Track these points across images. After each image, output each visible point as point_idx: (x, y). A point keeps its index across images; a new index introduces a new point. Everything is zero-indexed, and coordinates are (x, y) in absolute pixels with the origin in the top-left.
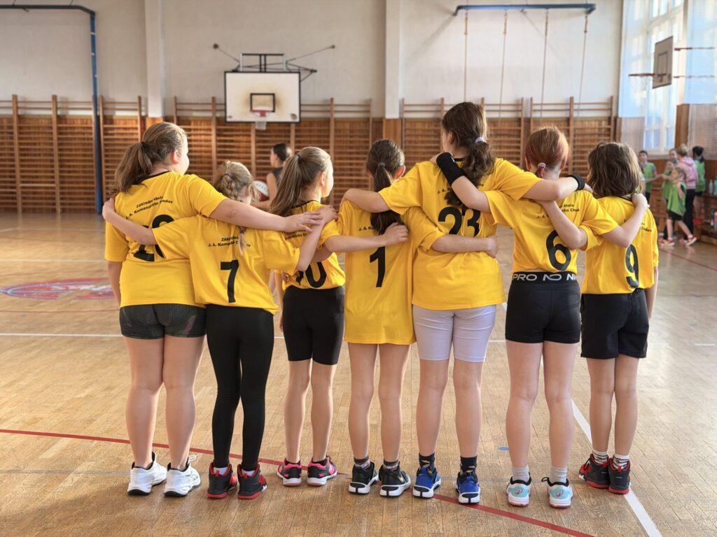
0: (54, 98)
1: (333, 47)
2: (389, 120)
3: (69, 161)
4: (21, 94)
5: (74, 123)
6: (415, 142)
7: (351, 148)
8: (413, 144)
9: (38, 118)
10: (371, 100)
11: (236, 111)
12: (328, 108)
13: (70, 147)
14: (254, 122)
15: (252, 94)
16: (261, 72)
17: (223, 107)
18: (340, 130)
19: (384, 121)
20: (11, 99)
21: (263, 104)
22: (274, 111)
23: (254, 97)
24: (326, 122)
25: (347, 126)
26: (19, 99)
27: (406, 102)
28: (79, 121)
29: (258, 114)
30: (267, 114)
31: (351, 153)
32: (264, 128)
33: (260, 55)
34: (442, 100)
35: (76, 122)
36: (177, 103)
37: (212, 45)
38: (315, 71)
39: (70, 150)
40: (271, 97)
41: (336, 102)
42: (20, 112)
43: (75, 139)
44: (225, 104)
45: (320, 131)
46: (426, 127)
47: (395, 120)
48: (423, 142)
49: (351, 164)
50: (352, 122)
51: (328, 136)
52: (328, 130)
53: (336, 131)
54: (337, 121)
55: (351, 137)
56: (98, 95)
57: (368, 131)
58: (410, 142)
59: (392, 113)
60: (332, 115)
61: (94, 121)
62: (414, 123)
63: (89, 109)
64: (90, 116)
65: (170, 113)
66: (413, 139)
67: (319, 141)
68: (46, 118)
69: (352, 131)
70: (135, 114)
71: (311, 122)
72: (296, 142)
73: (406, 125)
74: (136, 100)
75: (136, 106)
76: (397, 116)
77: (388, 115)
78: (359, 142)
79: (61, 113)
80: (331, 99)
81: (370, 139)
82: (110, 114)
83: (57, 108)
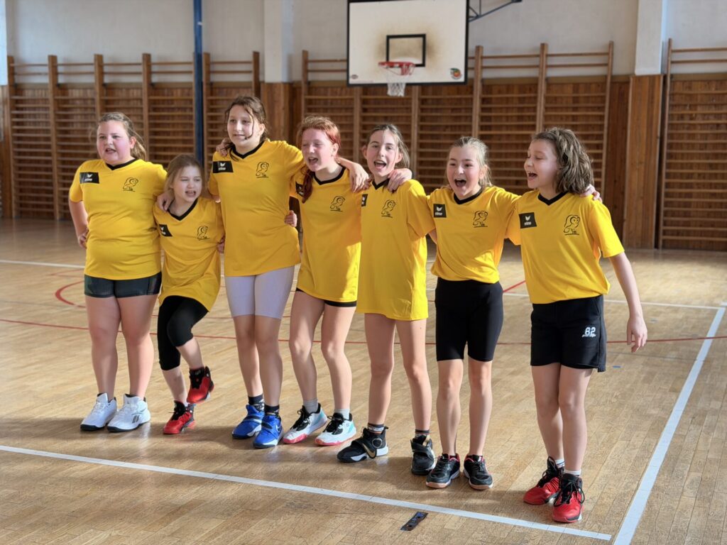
0: (147, 57)
2: (640, 78)
3: (165, 149)
5: (172, 95)
6: (691, 117)
8: (687, 121)
9: (129, 87)
10: (611, 45)
11: (364, 69)
12: (535, 61)
13: (167, 129)
14: (385, 86)
15: (389, 37)
18: (555, 99)
19: (631, 79)
20: (92, 61)
21: (406, 51)
22: (423, 65)
23: (391, 41)
24: (531, 85)
25: (569, 92)
26: (106, 61)
27: (674, 47)
28: (179, 91)
29: (398, 70)
30: (412, 69)
32: (401, 93)
35: (175, 92)
36: (305, 58)
39: (168, 133)
40: (421, 39)
41: (552, 50)
42: (107, 80)
43: (173, 117)
45: (521, 100)
46: (713, 91)
47: (652, 78)
48: (705, 116)
50: (576, 84)
51: (535, 109)
52: (534, 100)
53: (547, 99)
54: (550, 83)
55: (575, 109)
56: (205, 49)
57: (603, 99)
58: (682, 117)
59: (648, 64)
60: (541, 73)
61: (194, 90)
62: (689, 81)
63: (189, 72)
64: (191, 83)
65: (298, 76)
66: (687, 111)
67: (520, 118)
68: (137, 86)
69: (576, 100)
70: (249, 78)
71: (508, 85)
72: (482, 118)
73: (673, 87)
74: (250, 58)
75: (251, 67)
76: (656, 70)
77: (640, 71)
78: (587, 117)
79: (155, 79)
80: (543, 46)
81: (606, 113)
82: (216, 78)
83: (149, 72)
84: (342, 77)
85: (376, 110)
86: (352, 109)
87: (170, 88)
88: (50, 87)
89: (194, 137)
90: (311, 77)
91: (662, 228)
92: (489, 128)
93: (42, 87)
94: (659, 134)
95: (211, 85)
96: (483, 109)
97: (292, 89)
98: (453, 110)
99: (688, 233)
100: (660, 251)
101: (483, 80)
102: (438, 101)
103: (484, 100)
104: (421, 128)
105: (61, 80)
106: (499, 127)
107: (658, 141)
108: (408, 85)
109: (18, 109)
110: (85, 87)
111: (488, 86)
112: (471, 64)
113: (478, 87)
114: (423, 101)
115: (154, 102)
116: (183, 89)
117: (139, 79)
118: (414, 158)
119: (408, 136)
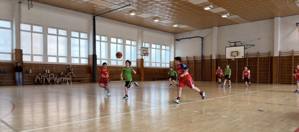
0: (194, 56)
1: (259, 39)
2: (275, 57)
4: (188, 56)
5: (198, 62)
6: (284, 63)
7: (264, 65)
10: (270, 52)
11: (228, 56)
12: (257, 55)
14: (231, 59)
15: (232, 52)
16: (235, 46)
17: (225, 56)
18: (261, 60)
19: (273, 57)
20: (186, 57)
21: (235, 54)
22: (237, 56)
24: (256, 58)
25: (263, 59)
27: (281, 52)
29: (234, 57)
31: (264, 66)
32: (234, 60)
33: (235, 42)
34: (293, 50)
36: (219, 55)
37: (228, 41)
38: (254, 45)
40: (237, 52)
41: (260, 53)
42: (188, 60)
43: (198, 65)
45: (255, 61)
46: (288, 58)
47: (277, 57)
48: (287, 63)
49: (264, 69)
50: (264, 58)
51: (257, 62)
52: (257, 60)
53: (259, 60)
54: (260, 58)
55: (264, 62)
56: (203, 55)
57: (269, 60)
58: (283, 63)
59: (276, 54)
61: (201, 61)
62: (284, 57)
63: (201, 58)
65: (218, 58)
66: (284, 62)
67: (255, 63)
68: (192, 61)
69: (264, 60)
70: (210, 59)
71: (253, 58)
72: (248, 64)
73: (281, 58)
74: (210, 56)
75: (210, 57)
76: (278, 55)
77: (275, 56)
78: (266, 63)
80: (258, 52)
81: (269, 62)
82: (205, 59)
83: (195, 58)
84: (224, 58)
85: (231, 63)
86: (226, 63)
87: (198, 60)
89: (201, 68)
90: (220, 58)
91: (280, 80)
92: (249, 65)
94: (278, 65)
96: (248, 62)
97: (217, 60)
98: (243, 62)
99: (285, 81)
100: (280, 84)
101: (248, 58)
102: (241, 61)
103: (249, 61)
104: (238, 65)
106: (251, 65)
107: (278, 67)
108: (235, 59)
110: (185, 61)
111: (249, 59)
112: (245, 55)
113: (248, 59)
114: (238, 61)
115: (195, 63)
117: (193, 59)
118: (237, 70)
119: (236, 66)
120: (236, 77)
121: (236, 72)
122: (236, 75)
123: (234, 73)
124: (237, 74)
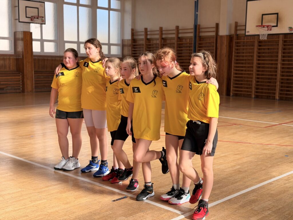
0: (177, 27)
4: (164, 26)
9: (171, 39)
11: (252, 29)
17: (245, 28)
20: (159, 29)
21: (270, 21)
22: (277, 26)
23: (264, 16)
26: (164, 29)
29: (266, 29)
30: (271, 28)
32: (266, 38)
35: (187, 40)
40: (276, 15)
42: (164, 36)
44: (246, 26)
56: (198, 23)
61: (193, 39)
63: (192, 32)
64: (192, 37)
65: (233, 32)
70: (214, 34)
74: (214, 25)
75: (214, 29)
79: (180, 35)
82: (202, 34)
83: (178, 33)
86: (253, 45)
87: (186, 38)
88: (144, 40)
90: (238, 32)
93: (142, 40)
95: (200, 37)
97: (230, 38)
104: (283, 53)
105: (149, 37)
109: (134, 48)
110: (156, 39)
115: (179, 44)
116: (190, 39)
117: (174, 36)
118: (279, 66)
119: (277, 56)
120: (275, 86)
121: (276, 72)
122: (276, 79)
123: (272, 75)
124: (279, 77)
